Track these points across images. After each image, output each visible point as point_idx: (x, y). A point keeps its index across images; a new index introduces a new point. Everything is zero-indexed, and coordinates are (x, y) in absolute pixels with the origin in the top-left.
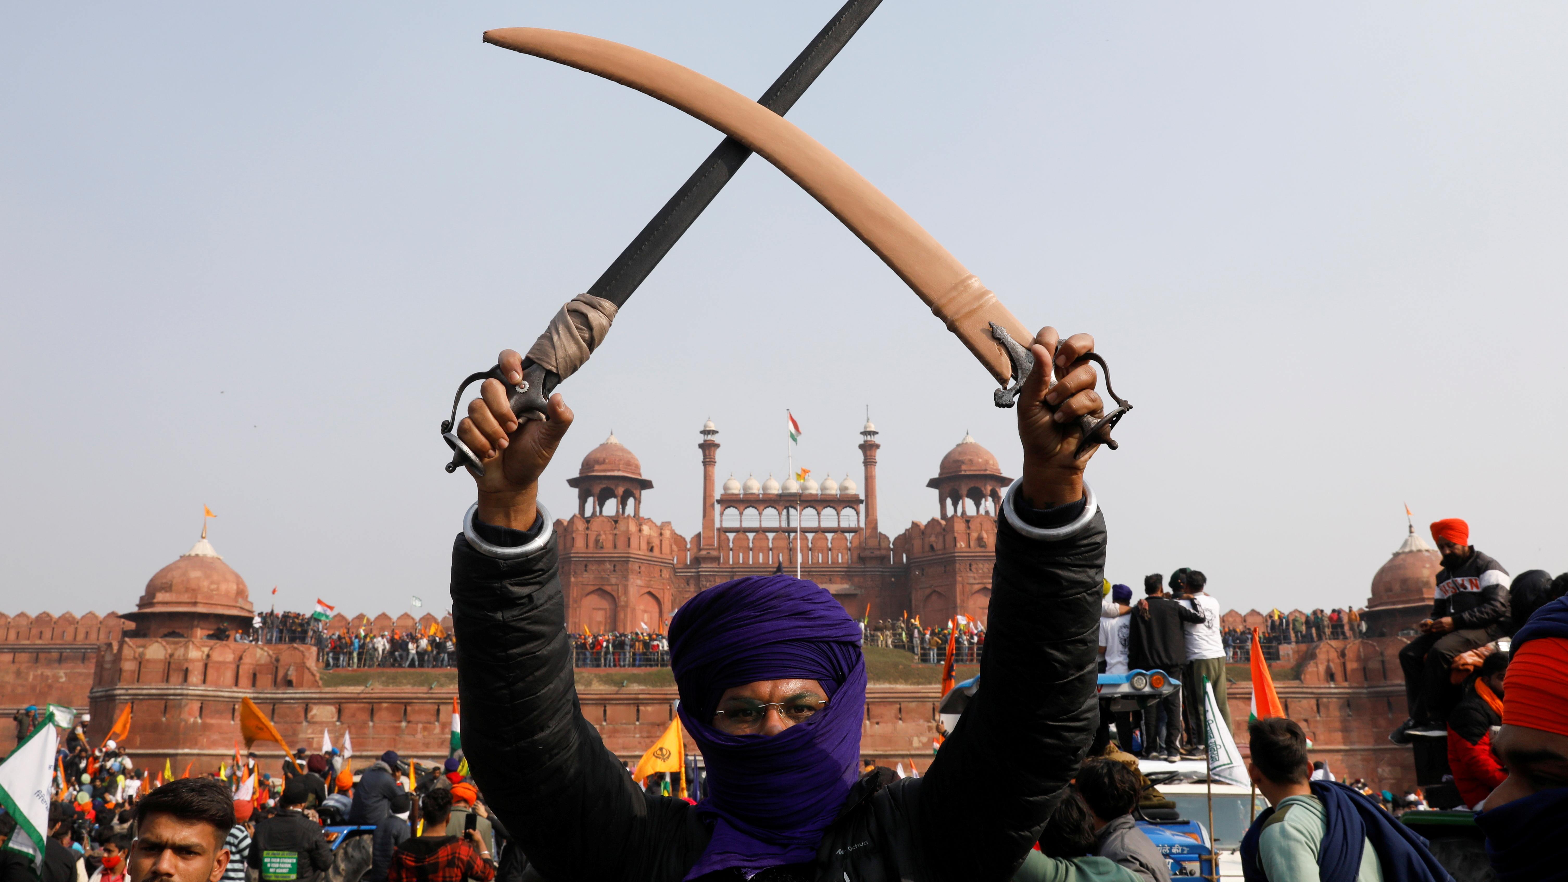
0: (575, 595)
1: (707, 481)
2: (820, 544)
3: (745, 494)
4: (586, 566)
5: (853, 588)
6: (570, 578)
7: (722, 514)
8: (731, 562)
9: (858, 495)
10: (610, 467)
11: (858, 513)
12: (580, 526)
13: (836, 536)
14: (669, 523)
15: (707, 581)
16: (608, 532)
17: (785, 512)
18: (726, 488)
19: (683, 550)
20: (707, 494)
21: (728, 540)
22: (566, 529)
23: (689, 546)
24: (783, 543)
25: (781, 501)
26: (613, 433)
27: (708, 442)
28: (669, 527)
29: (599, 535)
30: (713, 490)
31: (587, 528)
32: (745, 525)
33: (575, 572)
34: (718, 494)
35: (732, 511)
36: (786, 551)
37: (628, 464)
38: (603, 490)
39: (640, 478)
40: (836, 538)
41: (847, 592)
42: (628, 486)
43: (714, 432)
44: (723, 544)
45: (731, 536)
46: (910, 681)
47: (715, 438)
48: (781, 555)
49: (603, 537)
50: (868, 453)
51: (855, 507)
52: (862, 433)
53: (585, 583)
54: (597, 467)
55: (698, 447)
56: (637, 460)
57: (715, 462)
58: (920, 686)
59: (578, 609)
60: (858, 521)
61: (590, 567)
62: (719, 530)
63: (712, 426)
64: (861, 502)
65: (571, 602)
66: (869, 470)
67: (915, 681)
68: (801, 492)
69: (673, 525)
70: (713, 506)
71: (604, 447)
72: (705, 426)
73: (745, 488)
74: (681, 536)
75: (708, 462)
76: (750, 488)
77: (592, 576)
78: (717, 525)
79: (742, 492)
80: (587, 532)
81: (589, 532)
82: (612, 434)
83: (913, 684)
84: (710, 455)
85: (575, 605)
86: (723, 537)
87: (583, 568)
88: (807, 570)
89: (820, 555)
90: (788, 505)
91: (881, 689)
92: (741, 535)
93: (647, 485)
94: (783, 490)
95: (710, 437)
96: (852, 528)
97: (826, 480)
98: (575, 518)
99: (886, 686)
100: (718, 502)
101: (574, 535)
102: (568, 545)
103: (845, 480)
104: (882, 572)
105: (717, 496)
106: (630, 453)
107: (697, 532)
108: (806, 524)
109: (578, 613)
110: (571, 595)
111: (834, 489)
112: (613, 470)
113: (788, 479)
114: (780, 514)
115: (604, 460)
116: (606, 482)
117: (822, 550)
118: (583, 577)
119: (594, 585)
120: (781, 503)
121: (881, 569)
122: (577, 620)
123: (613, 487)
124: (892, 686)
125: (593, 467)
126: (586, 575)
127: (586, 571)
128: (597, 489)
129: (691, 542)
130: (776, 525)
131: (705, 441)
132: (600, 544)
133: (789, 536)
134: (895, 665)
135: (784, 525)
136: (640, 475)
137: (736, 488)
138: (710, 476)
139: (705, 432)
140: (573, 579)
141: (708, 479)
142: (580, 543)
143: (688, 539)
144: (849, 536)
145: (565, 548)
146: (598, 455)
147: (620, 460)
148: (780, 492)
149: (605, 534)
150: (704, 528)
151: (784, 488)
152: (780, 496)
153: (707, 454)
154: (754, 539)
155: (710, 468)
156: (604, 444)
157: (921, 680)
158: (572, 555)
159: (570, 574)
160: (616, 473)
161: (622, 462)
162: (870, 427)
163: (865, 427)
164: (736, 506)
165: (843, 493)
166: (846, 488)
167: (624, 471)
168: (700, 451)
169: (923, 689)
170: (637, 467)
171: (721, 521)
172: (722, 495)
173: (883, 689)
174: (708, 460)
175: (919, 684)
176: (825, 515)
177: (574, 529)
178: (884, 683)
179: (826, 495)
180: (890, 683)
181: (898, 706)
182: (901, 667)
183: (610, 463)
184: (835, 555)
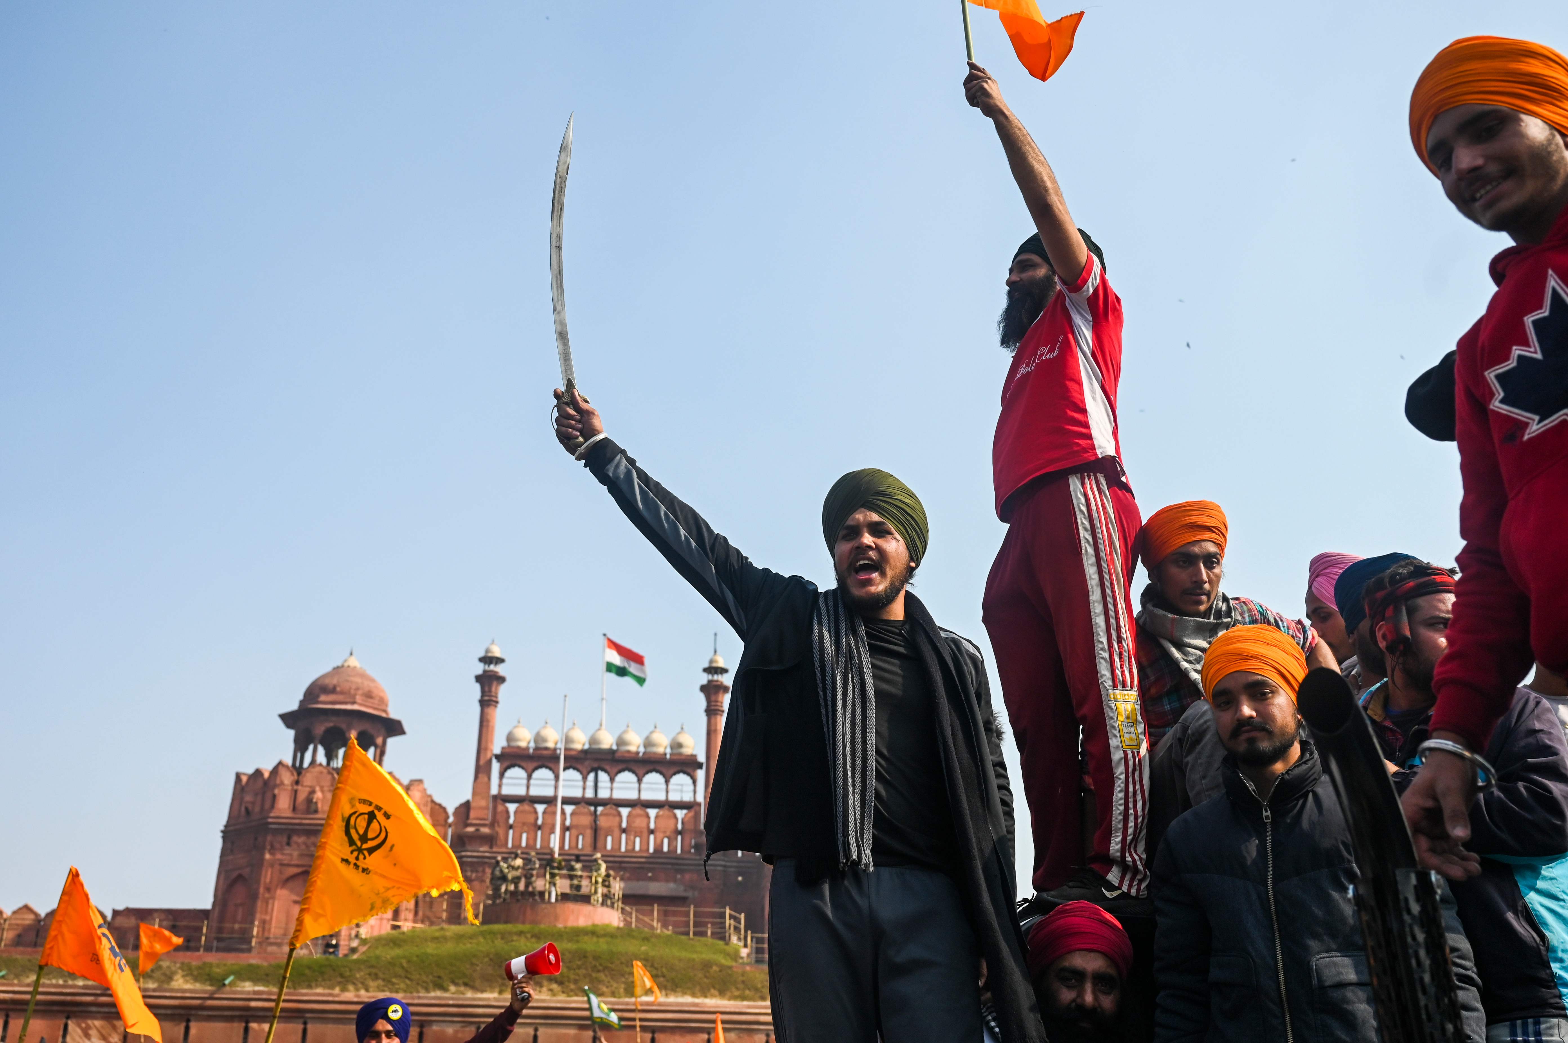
0: (268, 880)
1: (484, 729)
2: (639, 823)
3: (537, 749)
4: (289, 838)
5: (682, 888)
6: (263, 854)
7: (502, 775)
8: (510, 845)
9: (695, 756)
10: (340, 698)
11: (694, 782)
12: (287, 778)
13: (661, 813)
14: (420, 781)
15: (472, 871)
16: (326, 789)
17: (591, 776)
18: (510, 738)
19: (442, 825)
20: (483, 746)
21: (507, 812)
22: (266, 783)
23: (451, 819)
24: (586, 820)
25: (586, 759)
26: (354, 653)
27: (489, 673)
28: (420, 787)
29: (313, 792)
30: (492, 742)
31: (297, 782)
32: (534, 792)
33: (272, 846)
34: (498, 745)
35: (517, 773)
36: (589, 833)
37: (369, 695)
38: (328, 731)
39: (384, 715)
40: (662, 816)
41: (675, 894)
42: (366, 726)
43: (499, 661)
44: (498, 819)
45: (512, 807)
46: (728, 994)
47: (500, 669)
48: (581, 838)
49: (319, 795)
50: (713, 698)
51: (692, 773)
52: (705, 670)
53: (286, 862)
54: (323, 698)
55: (473, 680)
56: (383, 691)
57: (497, 702)
58: (745, 1003)
59: (271, 901)
60: (695, 792)
61: (295, 839)
62: (495, 798)
63: (497, 652)
64: (700, 766)
65: (261, 890)
66: (713, 721)
67: (737, 993)
68: (615, 747)
69: (426, 785)
70: (489, 762)
71: (337, 669)
72: (487, 651)
73: (538, 738)
74: (440, 805)
75: (487, 702)
76: (545, 740)
77: (295, 854)
78: (494, 791)
79: (532, 745)
80: (295, 787)
81: (299, 788)
82: (351, 654)
83: (735, 998)
84: (490, 691)
85: (267, 895)
86: (500, 808)
87: (285, 839)
88: (617, 859)
89: (638, 840)
90: (596, 765)
91: (678, 1004)
92: (526, 807)
93: (394, 728)
94: (590, 744)
95: (492, 667)
96: (686, 803)
97: (652, 732)
98: (280, 767)
99: (688, 999)
100: (497, 757)
101: (276, 791)
102: (267, 805)
103: (679, 733)
104: (725, 866)
105: (497, 750)
106: (373, 681)
107: (463, 800)
108: (619, 794)
109: (270, 906)
110: (262, 879)
111: (663, 745)
112: (346, 703)
113: (599, 729)
114: (585, 779)
115: (335, 688)
116: (334, 719)
117: (641, 832)
118: (283, 854)
119: (297, 866)
120: (587, 763)
121: (723, 863)
122: (268, 918)
123: (344, 726)
124: (696, 1000)
125: (318, 696)
126: (288, 850)
127: (288, 844)
128: (319, 729)
129: (455, 814)
130: (577, 793)
131: (485, 671)
132: (313, 807)
133: (596, 811)
134: (706, 965)
135: (590, 794)
136: (385, 711)
137: (525, 739)
138: (488, 721)
139: (487, 660)
140: (267, 856)
141: (484, 724)
142: (283, 804)
143: (451, 810)
144: (680, 814)
145: (262, 809)
146: (327, 681)
147: (357, 689)
148: (587, 747)
149: (322, 791)
150: (475, 793)
151: (593, 740)
152: (584, 752)
153: (487, 689)
154: (544, 813)
155: (489, 710)
156: (338, 667)
157: (747, 992)
158: (270, 820)
159: (264, 848)
160: (349, 707)
161: (360, 692)
162: (716, 662)
163: (711, 661)
164: (523, 764)
165: (675, 751)
166: (680, 746)
167: (361, 705)
168: (477, 687)
169: (749, 1007)
170: (383, 701)
171: (500, 786)
172: (503, 748)
173: (682, 1004)
174: (486, 698)
175: (743, 998)
176: (647, 783)
177: (278, 782)
178: (684, 993)
179: (650, 753)
180: (694, 995)
181: (706, 1036)
182: (715, 968)
183: (342, 693)
184: (659, 841)
